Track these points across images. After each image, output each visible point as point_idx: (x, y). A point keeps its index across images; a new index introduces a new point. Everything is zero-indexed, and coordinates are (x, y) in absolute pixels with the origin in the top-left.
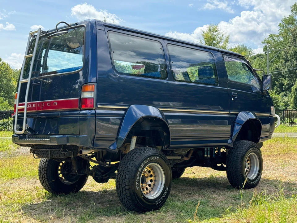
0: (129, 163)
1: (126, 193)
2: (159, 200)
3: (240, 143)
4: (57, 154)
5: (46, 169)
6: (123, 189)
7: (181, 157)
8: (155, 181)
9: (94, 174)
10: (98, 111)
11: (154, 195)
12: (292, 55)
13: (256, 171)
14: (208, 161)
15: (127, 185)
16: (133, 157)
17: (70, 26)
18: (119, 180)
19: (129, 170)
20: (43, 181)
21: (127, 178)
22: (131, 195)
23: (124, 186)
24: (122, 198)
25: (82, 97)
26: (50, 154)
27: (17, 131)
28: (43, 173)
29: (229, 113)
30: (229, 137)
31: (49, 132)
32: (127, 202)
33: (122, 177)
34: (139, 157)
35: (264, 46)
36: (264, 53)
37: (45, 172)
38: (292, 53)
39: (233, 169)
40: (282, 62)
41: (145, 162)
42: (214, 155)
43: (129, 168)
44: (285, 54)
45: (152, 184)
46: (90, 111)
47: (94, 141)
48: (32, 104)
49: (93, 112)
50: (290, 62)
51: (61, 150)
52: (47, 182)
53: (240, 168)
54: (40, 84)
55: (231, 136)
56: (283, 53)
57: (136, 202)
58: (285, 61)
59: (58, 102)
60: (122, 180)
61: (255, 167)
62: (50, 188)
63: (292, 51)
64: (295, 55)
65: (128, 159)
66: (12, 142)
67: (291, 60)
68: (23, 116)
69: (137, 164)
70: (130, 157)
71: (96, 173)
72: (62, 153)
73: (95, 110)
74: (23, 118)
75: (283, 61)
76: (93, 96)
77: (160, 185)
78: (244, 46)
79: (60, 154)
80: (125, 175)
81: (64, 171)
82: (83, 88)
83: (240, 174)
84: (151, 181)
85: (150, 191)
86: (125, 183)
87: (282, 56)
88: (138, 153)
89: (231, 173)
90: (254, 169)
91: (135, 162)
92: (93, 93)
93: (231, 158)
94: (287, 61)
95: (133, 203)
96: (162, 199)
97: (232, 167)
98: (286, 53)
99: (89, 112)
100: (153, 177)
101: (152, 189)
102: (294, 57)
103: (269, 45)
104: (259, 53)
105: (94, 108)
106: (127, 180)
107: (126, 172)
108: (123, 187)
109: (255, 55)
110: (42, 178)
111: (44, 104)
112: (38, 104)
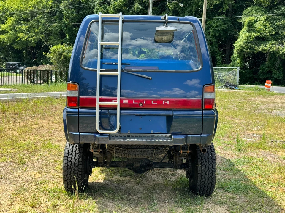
0: (211, 153)
1: (212, 181)
6: (209, 178)
18: (205, 170)
25: (205, 97)
43: (213, 158)
60: (208, 171)
80: (212, 166)
82: (205, 88)
111: (145, 101)
112: (134, 101)
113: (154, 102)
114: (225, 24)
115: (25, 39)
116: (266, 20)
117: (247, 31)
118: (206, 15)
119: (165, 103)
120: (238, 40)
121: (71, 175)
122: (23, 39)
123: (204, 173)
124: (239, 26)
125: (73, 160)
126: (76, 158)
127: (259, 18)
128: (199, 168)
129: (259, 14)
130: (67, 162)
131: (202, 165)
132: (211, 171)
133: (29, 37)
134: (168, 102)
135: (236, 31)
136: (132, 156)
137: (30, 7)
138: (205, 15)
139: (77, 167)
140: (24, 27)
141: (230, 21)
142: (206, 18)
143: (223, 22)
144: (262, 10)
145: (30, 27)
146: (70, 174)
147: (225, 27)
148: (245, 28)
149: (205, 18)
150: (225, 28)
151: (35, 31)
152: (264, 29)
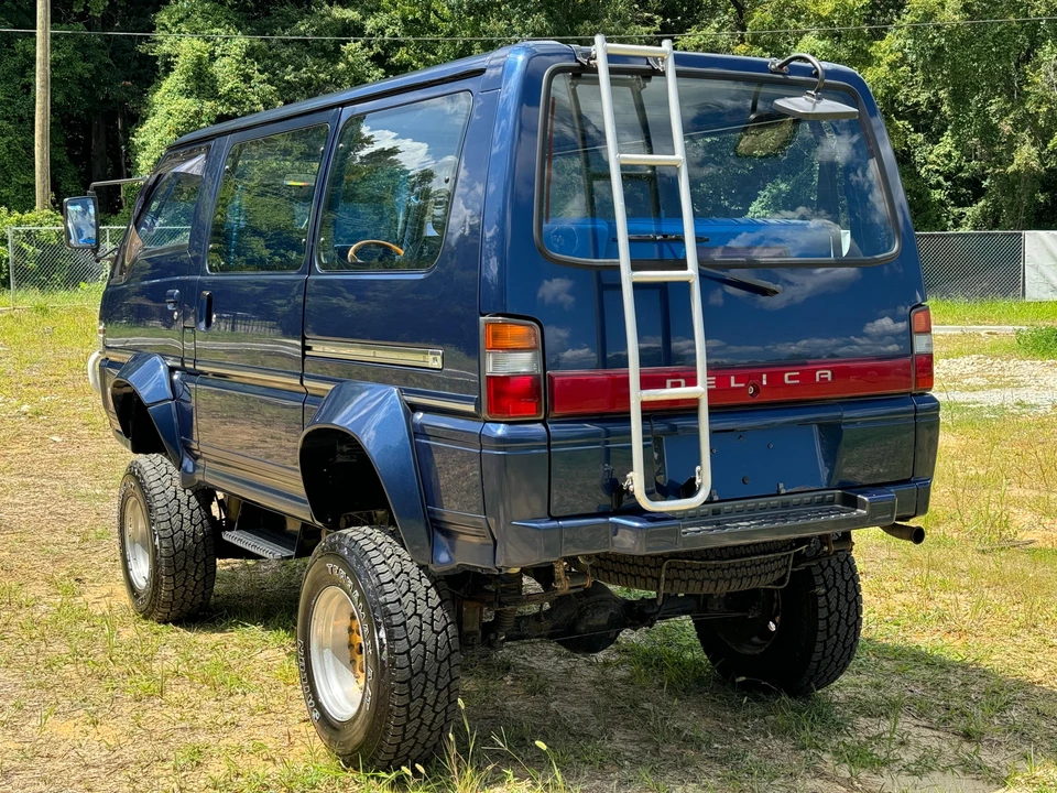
25: (916, 351)
111: (764, 376)
112: (733, 378)
113: (790, 378)
114: (85, 59)
116: (248, 55)
117: (182, 92)
118: (49, 21)
119: (820, 378)
120: (152, 123)
121: (425, 699)
123: (835, 617)
124: (138, 68)
125: (427, 635)
126: (438, 626)
127: (218, 45)
128: (822, 601)
129: (218, 30)
130: (407, 647)
131: (828, 590)
134: (829, 376)
135: (129, 87)
136: (715, 589)
138: (46, 19)
139: (446, 662)
141: (104, 48)
142: (52, 28)
143: (76, 48)
144: (227, 18)
146: (421, 696)
147: (89, 71)
148: (174, 81)
149: (49, 31)
150: (87, 75)
152: (243, 86)
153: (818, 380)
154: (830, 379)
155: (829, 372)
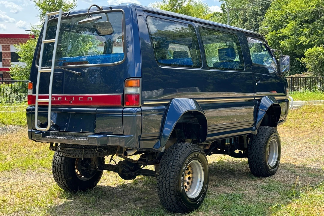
0: (172, 161)
1: (171, 195)
2: (200, 198)
3: (262, 129)
4: (91, 154)
5: (62, 165)
6: (166, 190)
7: (204, 147)
8: (193, 178)
9: (120, 170)
10: (143, 108)
11: (194, 193)
12: (251, 14)
13: (275, 157)
14: (229, 149)
15: (172, 186)
16: (176, 155)
17: (102, 10)
18: (162, 180)
19: (173, 170)
20: (58, 179)
21: (171, 179)
22: (175, 196)
23: (169, 187)
24: (165, 200)
25: (125, 93)
26: (83, 154)
27: (39, 127)
28: (59, 170)
29: (254, 99)
30: (253, 124)
31: (82, 130)
32: (170, 203)
33: (165, 178)
34: (182, 155)
35: (222, 4)
36: (221, 12)
37: (62, 169)
38: (251, 13)
39: (256, 157)
40: (240, 22)
41: (188, 160)
42: (232, 142)
43: (173, 167)
44: (243, 14)
45: (190, 181)
46: (135, 109)
47: (140, 141)
48: (56, 97)
49: (139, 109)
50: (249, 22)
51: (97, 150)
52: (64, 179)
53: (263, 156)
54: (63, 73)
55: (255, 123)
56: (241, 12)
57: (180, 203)
58: (243, 20)
59: (93, 97)
60: (165, 181)
61: (275, 153)
62: (67, 186)
63: (251, 10)
64: (254, 14)
65: (170, 157)
66: (28, 138)
67: (250, 20)
68: (47, 110)
69: (181, 163)
70: (172, 155)
71: (123, 169)
72: (96, 153)
73: (140, 107)
74: (48, 113)
75: (242, 21)
76: (138, 92)
77: (198, 183)
78: (201, 3)
79: (95, 154)
80: (170, 176)
81: (82, 167)
82: (126, 83)
83: (264, 162)
84: (189, 178)
85: (188, 189)
86: (169, 184)
87: (241, 16)
88: (180, 151)
89: (253, 161)
90: (273, 155)
91: (179, 161)
92: (138, 88)
93: (254, 146)
94: (245, 20)
95: (177, 205)
96: (202, 197)
97: (256, 155)
98: (245, 12)
99: (135, 111)
100: (191, 174)
101: (190, 186)
102: (253, 17)
103: (227, 3)
104: (216, 12)
105: (140, 105)
106: (171, 181)
107: (170, 173)
108: (166, 188)
109: (212, 13)
110: (58, 175)
111: (73, 98)
112: (66, 98)
113: (80, 99)
115: (307, 42)
122: (304, 43)
132: (168, 181)
133: (311, 41)
134: (91, 99)
137: (313, 6)
140: (306, 31)
145: (314, 28)
151: (318, 32)
153: (88, 100)
154: (92, 100)
155: (92, 98)
